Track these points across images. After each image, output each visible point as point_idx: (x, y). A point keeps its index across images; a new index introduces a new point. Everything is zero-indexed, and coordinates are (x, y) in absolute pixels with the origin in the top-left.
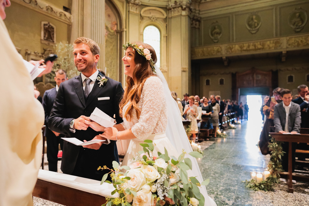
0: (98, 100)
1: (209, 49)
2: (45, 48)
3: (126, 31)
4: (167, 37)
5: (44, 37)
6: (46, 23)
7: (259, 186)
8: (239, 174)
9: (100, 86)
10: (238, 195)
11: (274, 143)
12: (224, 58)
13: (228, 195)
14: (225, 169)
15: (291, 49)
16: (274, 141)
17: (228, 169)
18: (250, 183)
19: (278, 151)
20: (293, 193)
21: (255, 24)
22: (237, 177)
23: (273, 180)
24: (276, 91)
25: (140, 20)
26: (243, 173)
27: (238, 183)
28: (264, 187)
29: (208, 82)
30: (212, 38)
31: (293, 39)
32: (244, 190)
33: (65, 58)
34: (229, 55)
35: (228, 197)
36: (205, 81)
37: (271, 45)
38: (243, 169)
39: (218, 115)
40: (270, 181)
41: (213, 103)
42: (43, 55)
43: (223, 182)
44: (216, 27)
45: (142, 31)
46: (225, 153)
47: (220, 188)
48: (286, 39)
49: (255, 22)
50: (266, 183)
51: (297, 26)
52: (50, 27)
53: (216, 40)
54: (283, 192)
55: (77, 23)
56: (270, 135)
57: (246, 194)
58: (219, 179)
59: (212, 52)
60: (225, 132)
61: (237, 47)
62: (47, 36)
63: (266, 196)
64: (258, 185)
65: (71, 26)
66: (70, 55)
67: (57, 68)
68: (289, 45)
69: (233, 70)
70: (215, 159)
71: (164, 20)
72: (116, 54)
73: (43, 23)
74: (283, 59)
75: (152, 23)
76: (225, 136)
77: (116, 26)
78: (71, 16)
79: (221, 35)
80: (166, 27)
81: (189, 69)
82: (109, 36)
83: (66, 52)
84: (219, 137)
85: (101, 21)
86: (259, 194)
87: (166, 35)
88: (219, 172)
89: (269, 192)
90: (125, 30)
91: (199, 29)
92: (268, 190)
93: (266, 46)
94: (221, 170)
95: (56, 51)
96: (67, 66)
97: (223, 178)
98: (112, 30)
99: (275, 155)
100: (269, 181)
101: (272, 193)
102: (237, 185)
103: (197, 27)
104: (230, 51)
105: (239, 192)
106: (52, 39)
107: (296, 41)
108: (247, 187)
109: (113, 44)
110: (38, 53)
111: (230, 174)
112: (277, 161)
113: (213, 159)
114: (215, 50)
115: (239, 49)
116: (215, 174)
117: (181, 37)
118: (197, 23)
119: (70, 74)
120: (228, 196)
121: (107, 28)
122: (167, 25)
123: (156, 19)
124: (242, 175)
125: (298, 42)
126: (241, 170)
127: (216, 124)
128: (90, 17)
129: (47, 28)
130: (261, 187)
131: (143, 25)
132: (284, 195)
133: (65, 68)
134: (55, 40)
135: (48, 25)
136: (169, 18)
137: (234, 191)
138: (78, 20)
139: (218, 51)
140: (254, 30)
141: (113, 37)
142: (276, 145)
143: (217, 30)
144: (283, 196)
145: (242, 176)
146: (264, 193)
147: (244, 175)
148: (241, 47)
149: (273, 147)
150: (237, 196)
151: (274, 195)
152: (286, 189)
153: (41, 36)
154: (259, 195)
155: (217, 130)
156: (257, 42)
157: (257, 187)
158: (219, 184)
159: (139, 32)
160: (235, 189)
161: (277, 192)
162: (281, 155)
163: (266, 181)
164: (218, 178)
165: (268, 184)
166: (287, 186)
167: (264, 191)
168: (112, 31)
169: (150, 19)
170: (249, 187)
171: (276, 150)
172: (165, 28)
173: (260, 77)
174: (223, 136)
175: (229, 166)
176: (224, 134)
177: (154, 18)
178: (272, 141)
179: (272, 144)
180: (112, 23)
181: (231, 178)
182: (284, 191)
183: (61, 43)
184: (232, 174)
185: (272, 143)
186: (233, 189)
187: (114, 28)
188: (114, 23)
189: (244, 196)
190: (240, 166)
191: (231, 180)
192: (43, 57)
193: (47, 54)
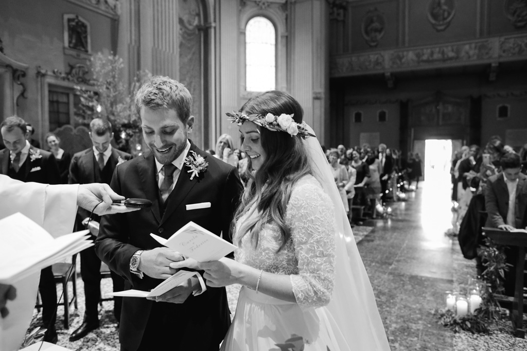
0: (187, 209)
1: (362, 59)
2: (72, 63)
3: (215, 28)
4: (287, 37)
5: (70, 42)
6: (72, 16)
7: (462, 323)
8: (422, 297)
9: (191, 179)
10: (424, 341)
11: (491, 248)
12: (388, 74)
13: (407, 341)
14: (397, 286)
15: (507, 58)
16: (492, 245)
17: (401, 285)
18: (445, 317)
19: (498, 262)
20: (524, 338)
21: (443, 14)
22: (420, 302)
23: (489, 315)
24: (492, 146)
25: (240, 8)
26: (429, 293)
27: (421, 314)
28: (471, 327)
29: (358, 117)
30: (367, 38)
31: (512, 41)
32: (435, 332)
33: (108, 81)
34: (397, 69)
35: (408, 345)
36: (354, 116)
37: (471, 53)
38: (428, 285)
39: (379, 180)
40: (483, 316)
41: (369, 160)
42: (70, 77)
43: (395, 314)
44: (375, 18)
45: (243, 27)
46: (393, 250)
47: (391, 327)
48: (500, 41)
49: (444, 11)
50: (474, 318)
51: (518, 16)
52: (80, 23)
53: (374, 41)
54: (505, 335)
55: (129, 15)
56: (483, 234)
57: (438, 339)
58: (387, 306)
59: (367, 64)
60: (389, 210)
61: (411, 55)
62: (74, 41)
63: (476, 343)
64: (460, 321)
65: (116, 22)
66: (116, 76)
67: (94, 100)
68: (504, 51)
69: (403, 96)
70: (377, 265)
71: (282, 7)
72: (198, 68)
73: (66, 17)
74: (492, 77)
75: (261, 12)
76: (390, 216)
77: (197, 18)
78: (118, 3)
79: (382, 34)
80: (286, 19)
81: (325, 93)
82: (186, 36)
83: (109, 71)
84: (380, 217)
85: (171, 12)
86: (462, 339)
87: (286, 34)
88: (386, 291)
89: (481, 336)
90: (213, 25)
91: (344, 22)
92: (479, 332)
93: (463, 54)
94: (389, 287)
95: (92, 69)
96: (111, 95)
97: (395, 304)
98: (190, 25)
99: (493, 270)
100: (481, 315)
101: (486, 337)
102: (420, 319)
103: (341, 18)
104: (398, 62)
105: (426, 335)
106: (84, 47)
107: (516, 45)
108: (439, 323)
109: (193, 50)
110: (60, 73)
111: (407, 297)
112: (496, 281)
113: (374, 264)
114: (373, 60)
115: (415, 58)
116: (381, 296)
117: (312, 38)
118: (341, 11)
119: (118, 110)
120: (408, 343)
121: (181, 21)
122: (287, 15)
123: (268, 6)
124: (428, 298)
125: (521, 45)
126: (426, 288)
127: (375, 195)
128: (152, 6)
129: (74, 26)
130: (464, 326)
131: (244, 17)
132: (508, 341)
133: (109, 99)
134: (89, 48)
135: (76, 20)
136: (291, 3)
137: (417, 333)
138: (131, 10)
139: (377, 63)
140: (441, 25)
141: (192, 37)
142: (495, 251)
143: (376, 25)
144: (507, 345)
145: (428, 300)
146: (472, 337)
147: (431, 298)
148: (418, 56)
149: (490, 255)
150: (424, 343)
151: (489, 343)
152: (510, 330)
153: (63, 41)
154: (462, 341)
155: (377, 204)
156: (447, 47)
157: (459, 326)
158: (389, 317)
159: (239, 28)
160: (418, 328)
161: (494, 335)
162: (505, 271)
163: (475, 316)
164: (385, 303)
165: (478, 320)
166: (510, 322)
167: (471, 334)
168: (191, 27)
169: (258, 5)
170: (443, 323)
171: (495, 260)
172: (284, 21)
173: (450, 109)
174: (387, 216)
175: (404, 279)
176: (389, 213)
177: (264, 4)
178: (488, 244)
179: (488, 250)
180: (190, 13)
181: (409, 305)
182: (507, 332)
183: (99, 54)
184: (410, 297)
185: (488, 247)
186: (415, 328)
187: (194, 22)
188: (194, 13)
189: (437, 345)
190: (423, 279)
191: (410, 309)
192: (68, 79)
193: (76, 74)
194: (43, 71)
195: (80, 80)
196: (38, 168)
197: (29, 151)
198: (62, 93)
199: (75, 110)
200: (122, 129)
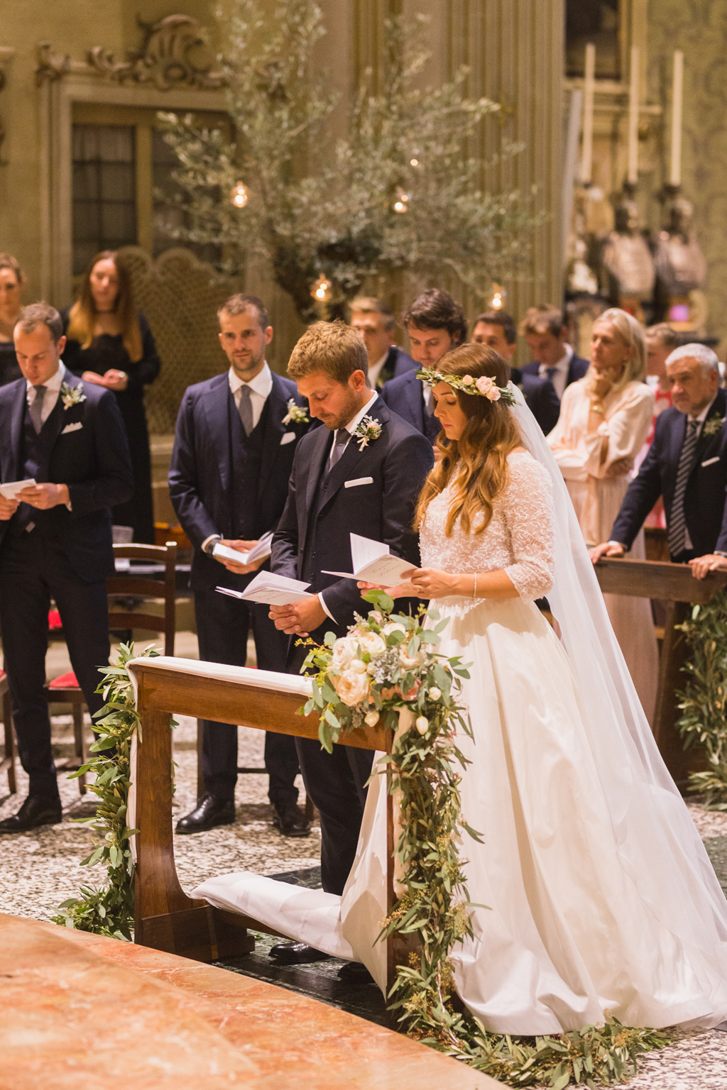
0: (346, 487)
2: (148, 15)
9: (361, 450)
42: (140, 67)
110: (110, 59)
192: (136, 78)
193: (162, 53)
194: (56, 62)
195: (176, 72)
196: (78, 426)
197: (62, 386)
198: (113, 128)
199: (158, 192)
200: (318, 265)
